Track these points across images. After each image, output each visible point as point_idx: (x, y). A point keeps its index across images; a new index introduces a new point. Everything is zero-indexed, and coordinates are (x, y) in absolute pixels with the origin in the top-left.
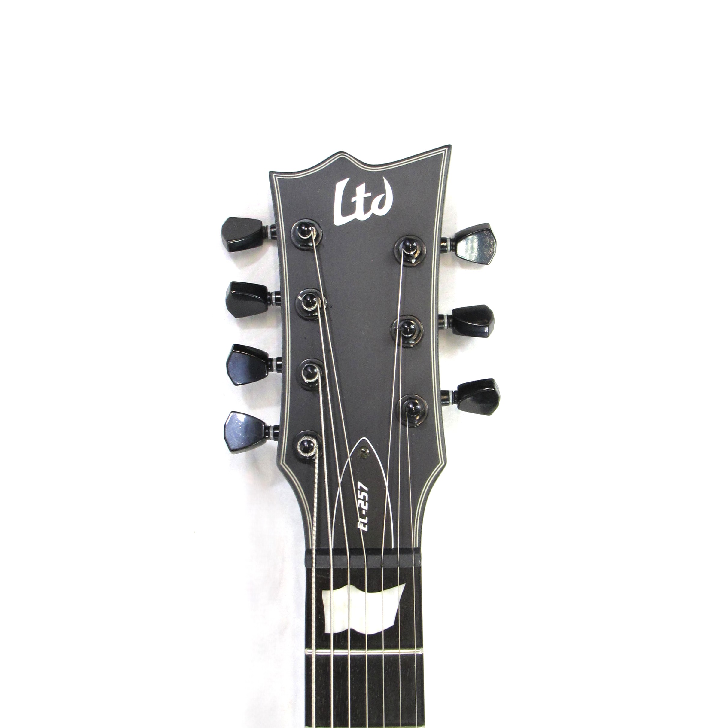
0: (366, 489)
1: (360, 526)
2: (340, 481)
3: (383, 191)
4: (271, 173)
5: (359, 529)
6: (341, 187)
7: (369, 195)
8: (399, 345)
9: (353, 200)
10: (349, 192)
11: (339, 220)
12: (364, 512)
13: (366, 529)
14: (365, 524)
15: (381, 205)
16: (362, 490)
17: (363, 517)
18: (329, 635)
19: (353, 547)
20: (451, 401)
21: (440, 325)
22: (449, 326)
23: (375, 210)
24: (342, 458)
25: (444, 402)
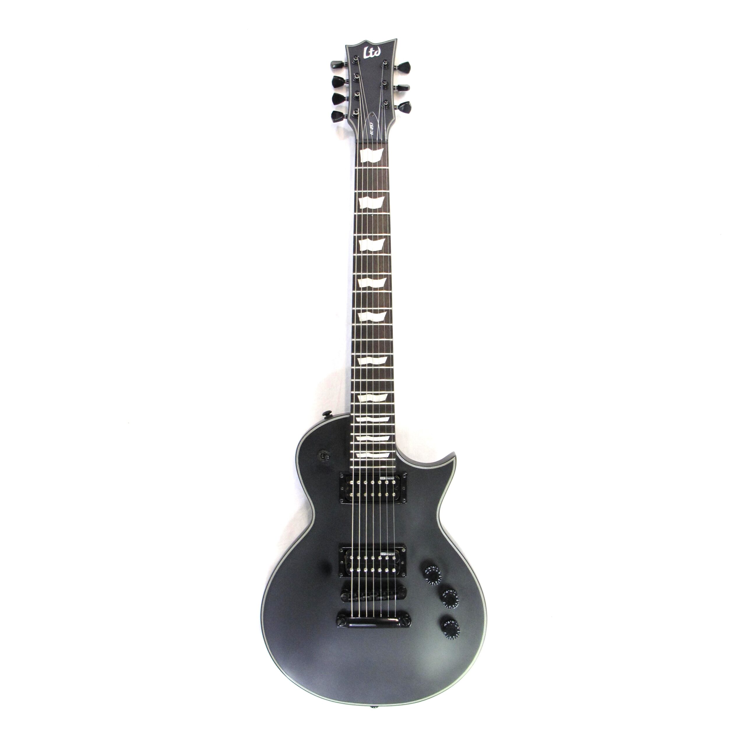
0: (373, 124)
1: (371, 134)
2: (365, 122)
3: (378, 50)
4: (346, 46)
5: (371, 135)
6: (366, 49)
7: (374, 51)
8: (382, 89)
9: (369, 52)
10: (368, 50)
11: (365, 57)
12: (372, 130)
13: (373, 134)
14: (372, 133)
15: (377, 53)
16: (371, 124)
17: (372, 131)
18: (362, 163)
19: (369, 139)
20: (397, 108)
21: (394, 89)
22: (397, 89)
23: (376, 54)
24: (366, 116)
25: (395, 109)
